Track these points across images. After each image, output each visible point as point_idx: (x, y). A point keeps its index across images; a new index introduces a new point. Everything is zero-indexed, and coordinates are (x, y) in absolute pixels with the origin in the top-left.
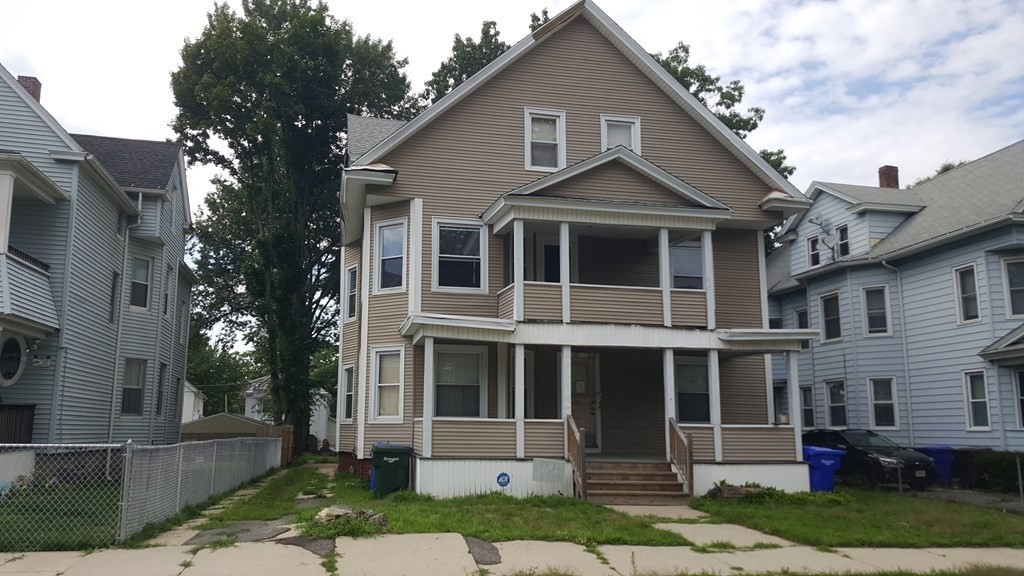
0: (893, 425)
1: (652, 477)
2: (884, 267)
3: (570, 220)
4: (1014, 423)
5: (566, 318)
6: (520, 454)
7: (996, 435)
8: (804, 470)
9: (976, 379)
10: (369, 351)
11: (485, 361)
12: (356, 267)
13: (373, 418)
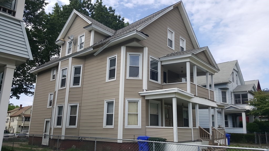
5: (197, 95)
10: (125, 100)
11: (160, 106)
12: (81, 66)
13: (127, 126)
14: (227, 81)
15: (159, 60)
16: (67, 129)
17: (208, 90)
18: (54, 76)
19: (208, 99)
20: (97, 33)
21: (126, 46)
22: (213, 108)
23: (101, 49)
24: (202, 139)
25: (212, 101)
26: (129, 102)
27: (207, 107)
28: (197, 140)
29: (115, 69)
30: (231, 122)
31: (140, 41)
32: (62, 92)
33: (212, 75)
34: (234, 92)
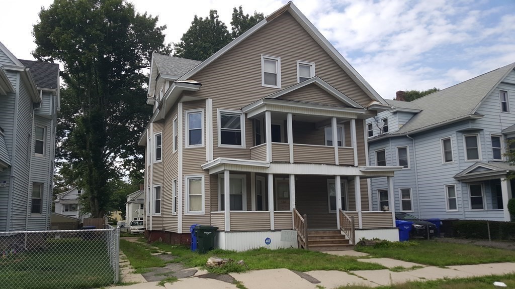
0: (411, 210)
1: (334, 237)
2: (408, 138)
3: (292, 112)
4: (468, 207)
5: (292, 161)
6: (273, 228)
7: (461, 213)
8: (397, 231)
9: (451, 188)
10: (184, 178)
11: (245, 182)
12: (161, 134)
15: (241, 113)
16: (153, 218)
17: (333, 148)
21: (183, 102)
26: (190, 180)
29: (177, 135)
34: (505, 135)
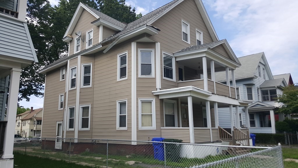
5: (215, 93)
10: (137, 100)
11: (176, 106)
12: (91, 65)
13: (141, 128)
14: (253, 76)
15: (173, 56)
16: (79, 132)
17: (228, 87)
18: (63, 76)
19: (228, 97)
20: (105, 28)
21: (137, 43)
22: (234, 106)
23: (110, 46)
24: (222, 140)
25: (233, 98)
26: (143, 102)
27: (227, 106)
28: (217, 141)
29: (126, 67)
30: (259, 121)
31: (152, 35)
32: (72, 93)
33: (232, 70)
34: (261, 88)
